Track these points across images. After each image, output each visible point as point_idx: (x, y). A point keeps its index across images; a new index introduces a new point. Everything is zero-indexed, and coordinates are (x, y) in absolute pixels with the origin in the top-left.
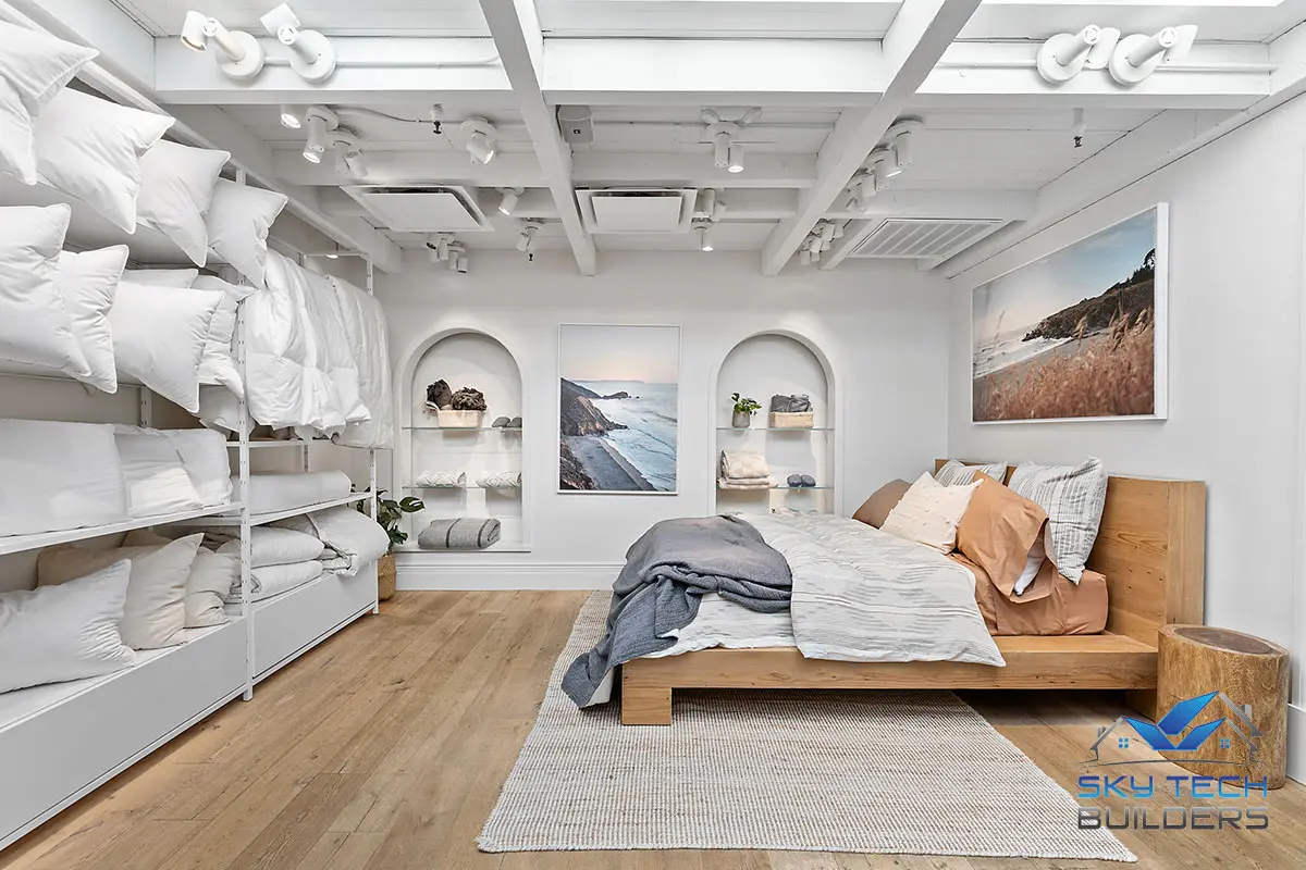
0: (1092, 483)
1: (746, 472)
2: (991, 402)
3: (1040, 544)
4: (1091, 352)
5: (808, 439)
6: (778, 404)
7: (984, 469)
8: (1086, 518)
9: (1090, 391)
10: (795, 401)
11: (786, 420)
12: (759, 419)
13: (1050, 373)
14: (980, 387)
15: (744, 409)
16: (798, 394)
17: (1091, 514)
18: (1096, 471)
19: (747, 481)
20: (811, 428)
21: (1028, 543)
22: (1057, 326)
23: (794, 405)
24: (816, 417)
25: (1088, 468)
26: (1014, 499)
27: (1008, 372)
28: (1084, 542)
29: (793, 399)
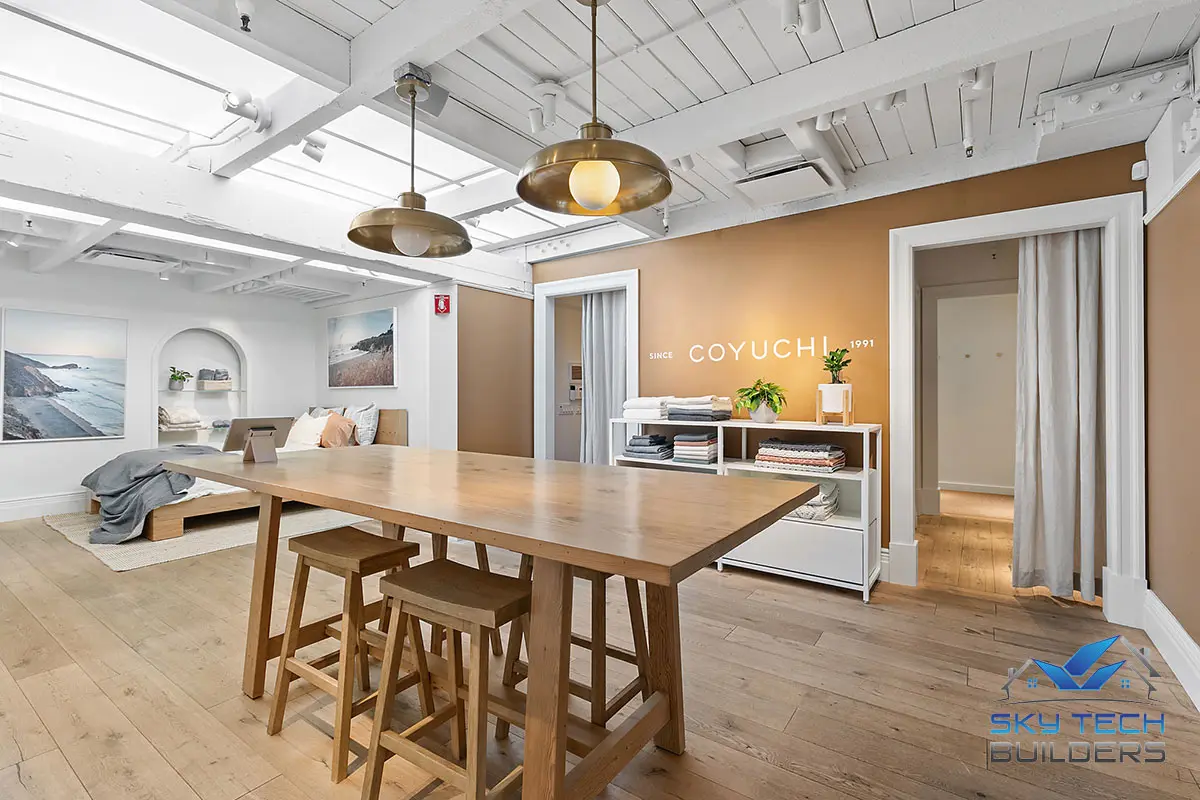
0: (373, 412)
1: (184, 419)
2: (338, 378)
3: (353, 436)
4: (374, 358)
5: (226, 397)
6: (203, 375)
7: (334, 410)
8: (371, 426)
9: (375, 375)
10: (219, 373)
11: (210, 385)
12: (190, 385)
13: (361, 367)
14: (331, 369)
15: (177, 378)
16: (221, 367)
17: (373, 424)
18: (374, 407)
19: (185, 425)
20: (230, 390)
21: (349, 436)
22: (363, 346)
23: (218, 376)
24: (233, 384)
25: (372, 406)
26: (345, 420)
27: (343, 363)
28: (371, 435)
29: (217, 372)
